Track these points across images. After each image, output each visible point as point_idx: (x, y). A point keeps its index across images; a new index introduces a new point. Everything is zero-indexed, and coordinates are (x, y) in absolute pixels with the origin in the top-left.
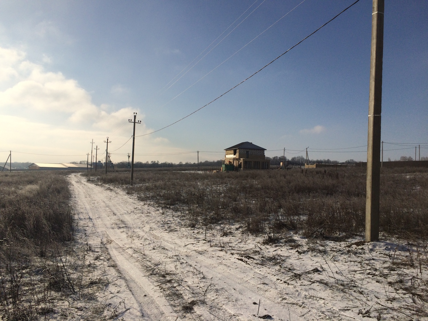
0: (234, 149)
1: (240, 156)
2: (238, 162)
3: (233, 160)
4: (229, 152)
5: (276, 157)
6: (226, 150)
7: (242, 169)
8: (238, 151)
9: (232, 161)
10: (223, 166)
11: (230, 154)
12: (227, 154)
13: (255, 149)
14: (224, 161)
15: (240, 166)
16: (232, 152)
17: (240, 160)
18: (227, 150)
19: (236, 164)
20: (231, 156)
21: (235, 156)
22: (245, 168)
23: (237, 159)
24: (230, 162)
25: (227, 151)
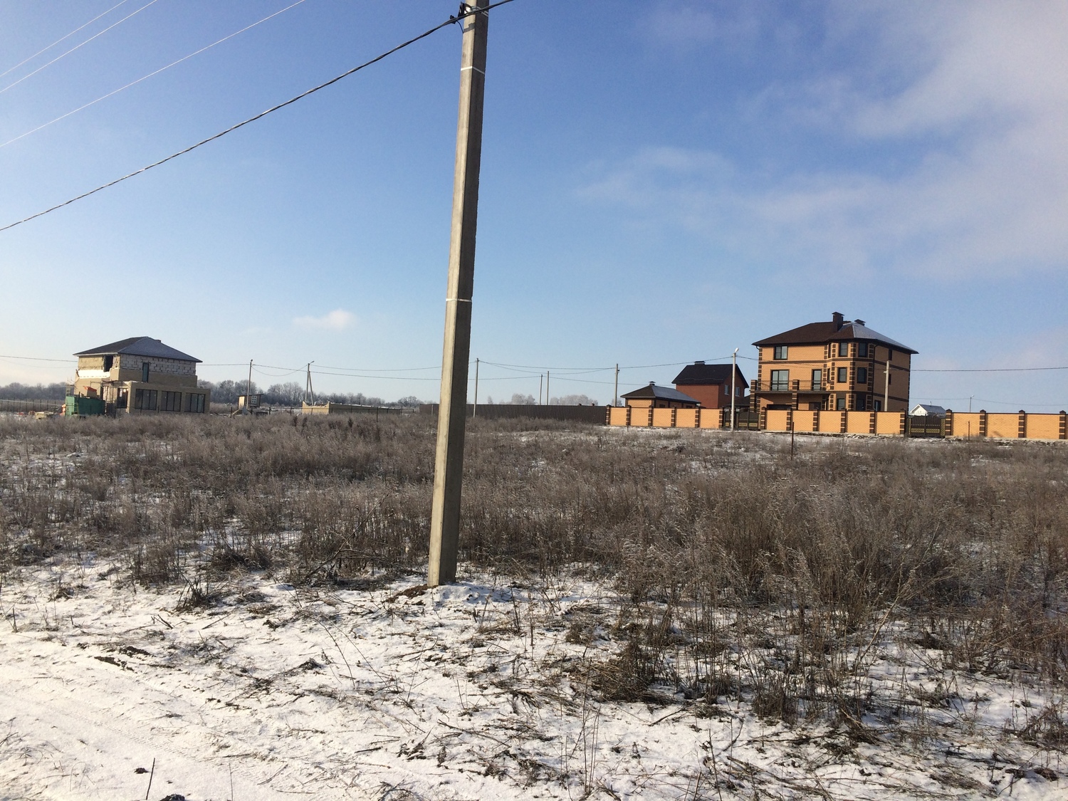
0: (107, 355)
1: (124, 375)
2: (115, 390)
3: (102, 384)
4: (91, 361)
5: (229, 382)
6: (80, 357)
7: (127, 410)
8: (116, 360)
9: (97, 387)
10: (70, 400)
11: (92, 368)
12: (84, 368)
13: (168, 359)
14: (73, 387)
15: (122, 402)
16: (100, 361)
17: (122, 384)
18: (83, 355)
19: (109, 395)
20: (94, 374)
21: (108, 375)
22: (137, 408)
23: (112, 383)
24: (90, 389)
25: (84, 359)
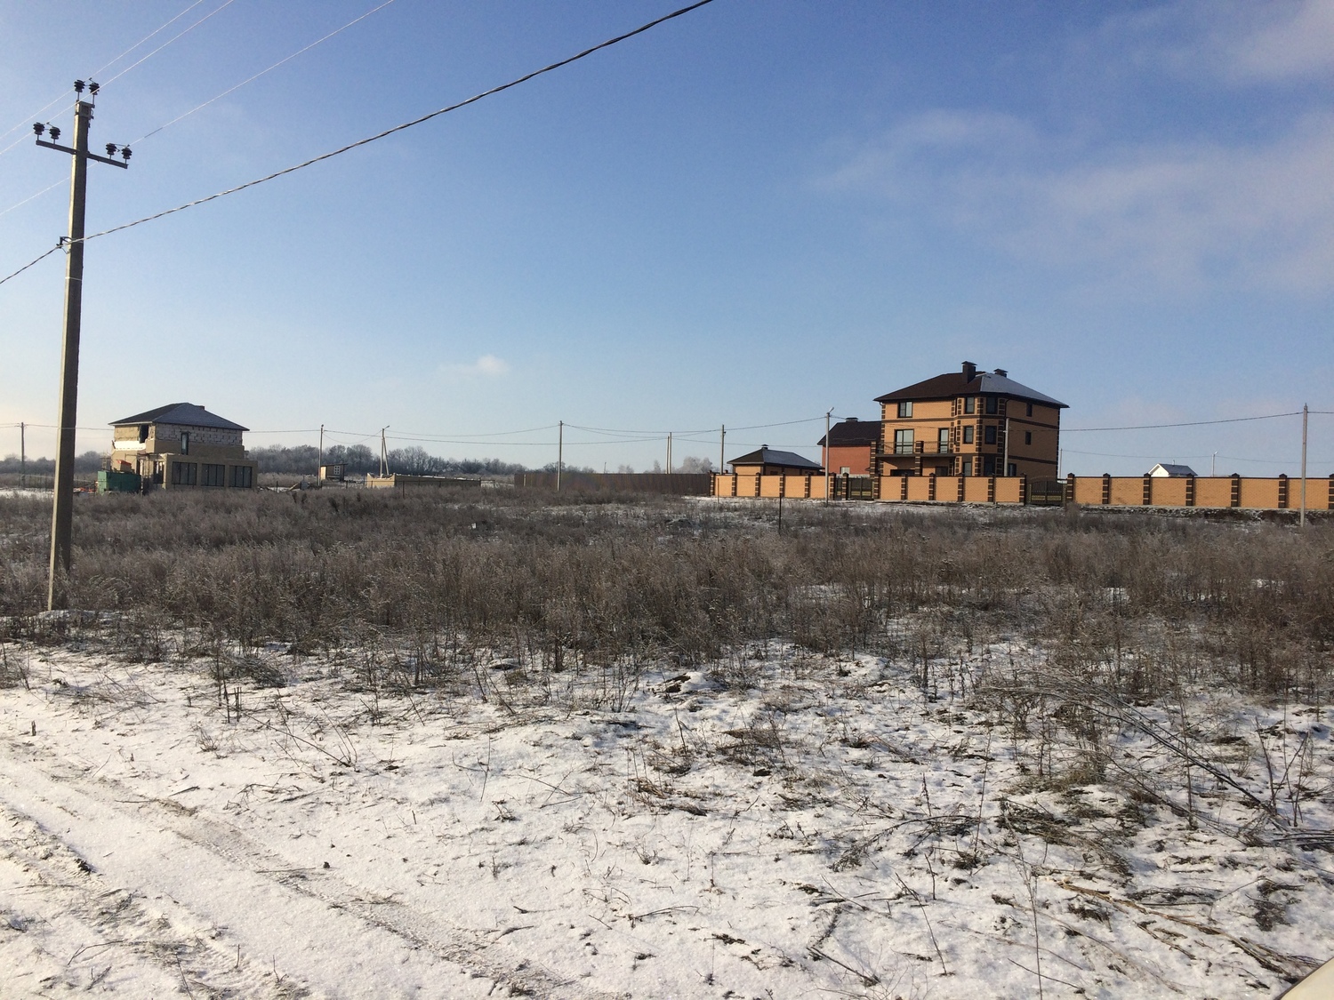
0: (142, 424)
1: (160, 448)
2: (152, 463)
3: (137, 457)
4: (125, 431)
6: (116, 427)
7: (164, 486)
8: (152, 429)
9: (132, 461)
10: (102, 475)
11: (128, 439)
12: (120, 439)
13: (211, 428)
14: (109, 459)
15: (158, 478)
16: (135, 431)
17: (158, 457)
18: (120, 424)
19: (146, 469)
20: (131, 446)
21: (143, 446)
22: (175, 483)
23: (148, 455)
25: (120, 429)
